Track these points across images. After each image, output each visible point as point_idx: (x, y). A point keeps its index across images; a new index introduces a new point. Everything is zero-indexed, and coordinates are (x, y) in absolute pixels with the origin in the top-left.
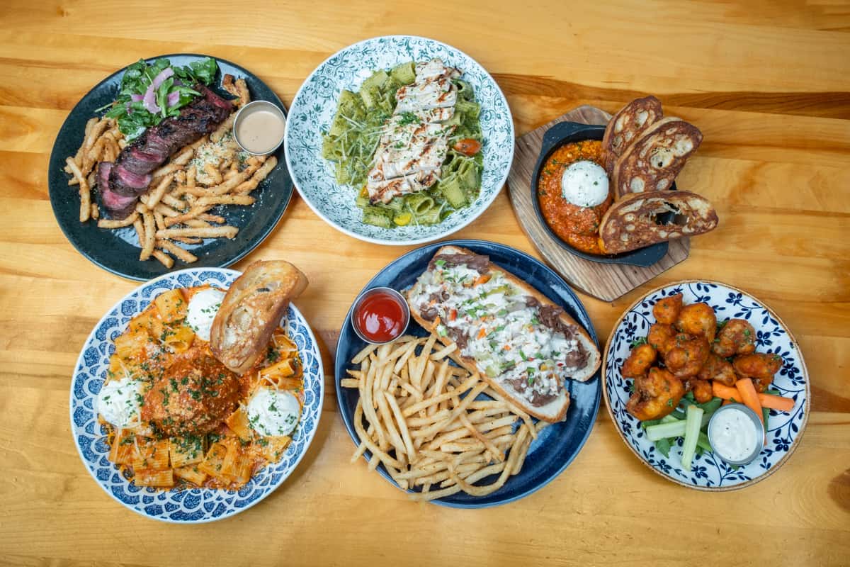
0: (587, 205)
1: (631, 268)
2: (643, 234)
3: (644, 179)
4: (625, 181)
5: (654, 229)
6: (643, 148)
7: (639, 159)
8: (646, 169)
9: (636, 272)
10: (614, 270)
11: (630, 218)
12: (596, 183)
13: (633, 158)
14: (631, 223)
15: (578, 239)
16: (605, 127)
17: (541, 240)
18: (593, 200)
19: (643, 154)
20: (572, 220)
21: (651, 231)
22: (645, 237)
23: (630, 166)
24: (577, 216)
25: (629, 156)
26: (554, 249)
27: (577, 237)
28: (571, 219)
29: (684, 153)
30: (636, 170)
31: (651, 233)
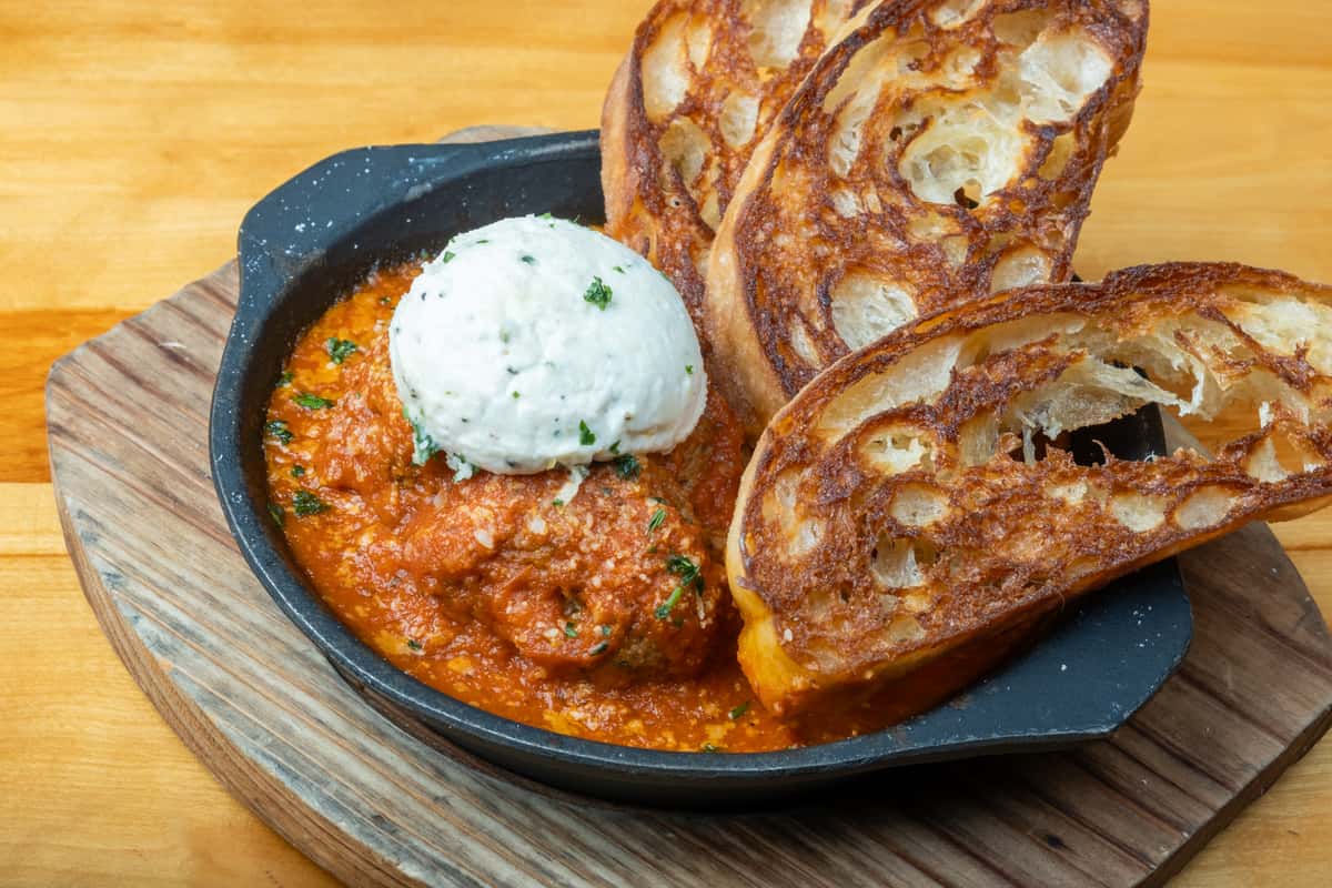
0: (588, 438)
1: (1019, 826)
2: (1015, 532)
3: (900, 278)
4: (794, 309)
5: (1075, 494)
6: (832, 125)
7: (834, 182)
8: (893, 221)
9: (1055, 842)
10: (905, 857)
11: (899, 457)
12: (600, 296)
13: (793, 189)
14: (919, 481)
15: (607, 711)
16: (595, 134)
17: (372, 794)
18: (612, 400)
19: (846, 152)
20: (521, 586)
21: (1061, 505)
22: (1029, 549)
23: (788, 226)
24: (546, 541)
25: (768, 177)
26: (470, 828)
27: (597, 699)
28: (513, 574)
29: (1078, 103)
30: (830, 237)
31: (1061, 520)
